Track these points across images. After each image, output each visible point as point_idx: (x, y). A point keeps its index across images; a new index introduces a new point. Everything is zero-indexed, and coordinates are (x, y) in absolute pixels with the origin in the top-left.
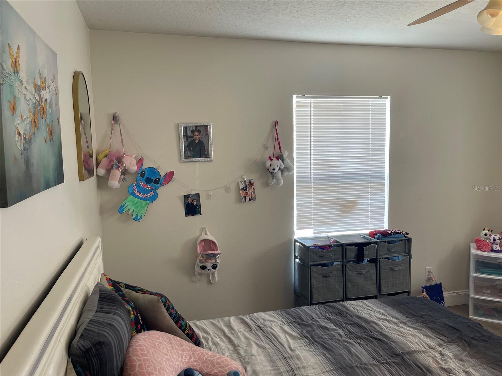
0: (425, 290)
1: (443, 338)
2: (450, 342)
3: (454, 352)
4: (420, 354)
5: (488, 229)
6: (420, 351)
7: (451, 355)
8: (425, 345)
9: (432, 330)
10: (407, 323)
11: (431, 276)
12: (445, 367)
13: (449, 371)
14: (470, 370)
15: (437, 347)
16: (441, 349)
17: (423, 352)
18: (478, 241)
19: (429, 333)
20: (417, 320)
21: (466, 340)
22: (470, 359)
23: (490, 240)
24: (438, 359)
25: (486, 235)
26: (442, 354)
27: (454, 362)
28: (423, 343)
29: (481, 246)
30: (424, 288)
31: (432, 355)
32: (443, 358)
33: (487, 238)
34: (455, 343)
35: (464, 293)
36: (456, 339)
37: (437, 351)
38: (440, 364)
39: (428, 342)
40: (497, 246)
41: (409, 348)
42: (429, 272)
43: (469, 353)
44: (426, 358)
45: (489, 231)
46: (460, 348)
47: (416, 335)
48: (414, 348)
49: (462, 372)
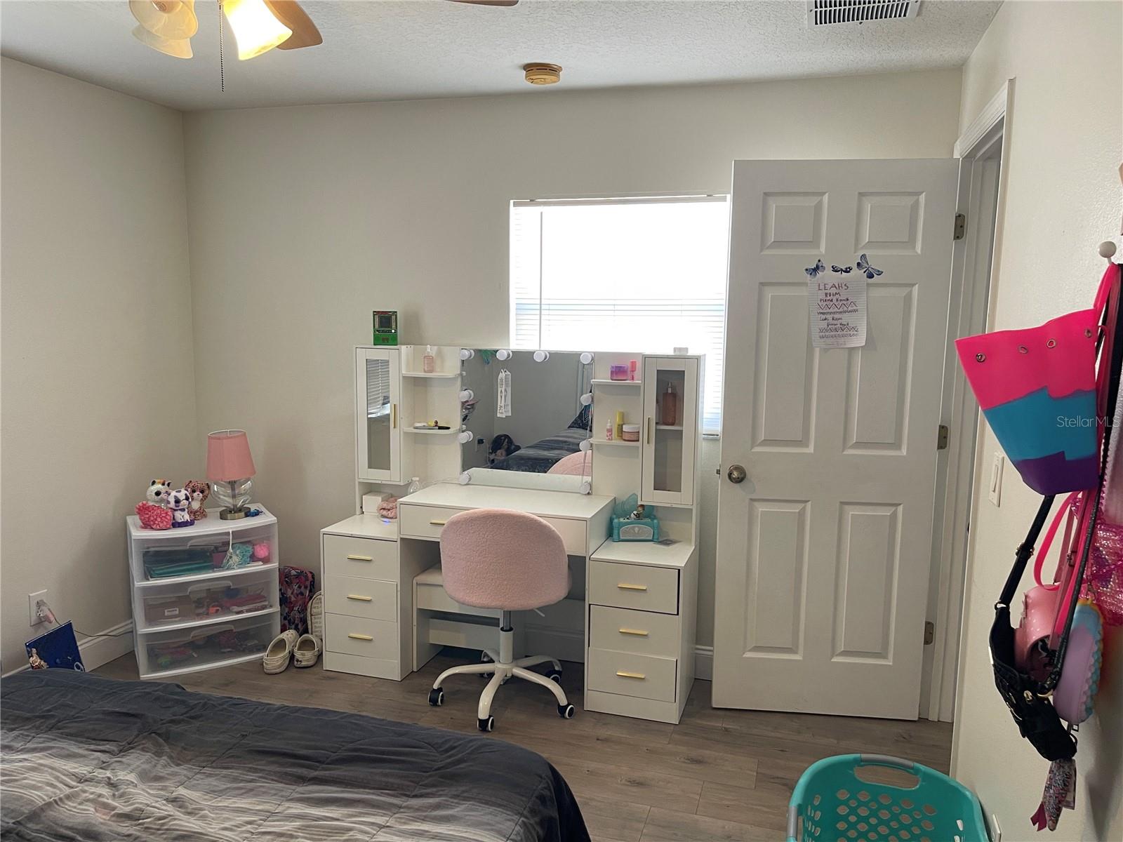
0: (34, 650)
1: (107, 747)
2: (123, 751)
3: (138, 766)
4: (62, 805)
5: (162, 481)
6: (61, 799)
7: (132, 777)
8: (69, 780)
9: (79, 739)
10: (12, 744)
11: (45, 612)
12: (127, 809)
13: (137, 814)
14: (182, 791)
15: (99, 773)
16: (108, 774)
17: (68, 797)
18: (143, 510)
19: (74, 748)
20: (38, 728)
21: (158, 732)
22: (176, 769)
23: (169, 502)
24: (106, 800)
25: (158, 494)
26: (112, 784)
27: (143, 790)
28: (63, 777)
29: (152, 518)
30: (30, 646)
31: (91, 796)
32: (118, 791)
33: (162, 501)
34: (137, 746)
35: (121, 630)
36: (137, 736)
37: (99, 782)
38: (114, 808)
39: (76, 770)
40: (183, 513)
41: (31, 802)
42: (39, 604)
43: (171, 757)
44: (78, 809)
45: (163, 484)
46: (149, 754)
47: (41, 765)
48: (45, 798)
49: (164, 805)
